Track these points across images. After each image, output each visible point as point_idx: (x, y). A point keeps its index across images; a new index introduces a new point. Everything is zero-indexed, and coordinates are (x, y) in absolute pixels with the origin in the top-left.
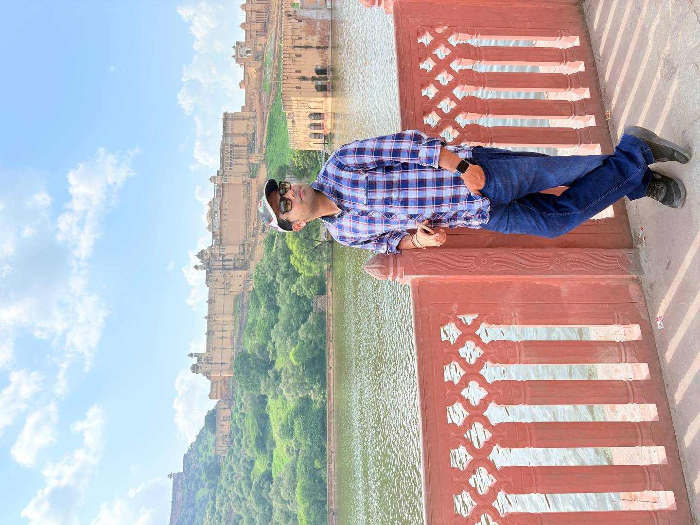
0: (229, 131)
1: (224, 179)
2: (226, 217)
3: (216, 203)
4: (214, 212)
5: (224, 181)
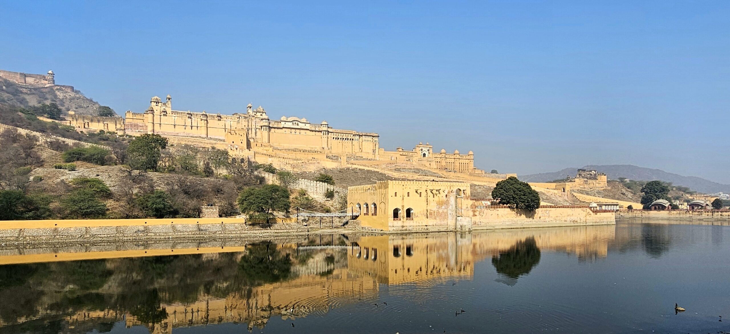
0: (364, 138)
1: (325, 133)
2: (293, 133)
3: (305, 125)
5: (323, 133)
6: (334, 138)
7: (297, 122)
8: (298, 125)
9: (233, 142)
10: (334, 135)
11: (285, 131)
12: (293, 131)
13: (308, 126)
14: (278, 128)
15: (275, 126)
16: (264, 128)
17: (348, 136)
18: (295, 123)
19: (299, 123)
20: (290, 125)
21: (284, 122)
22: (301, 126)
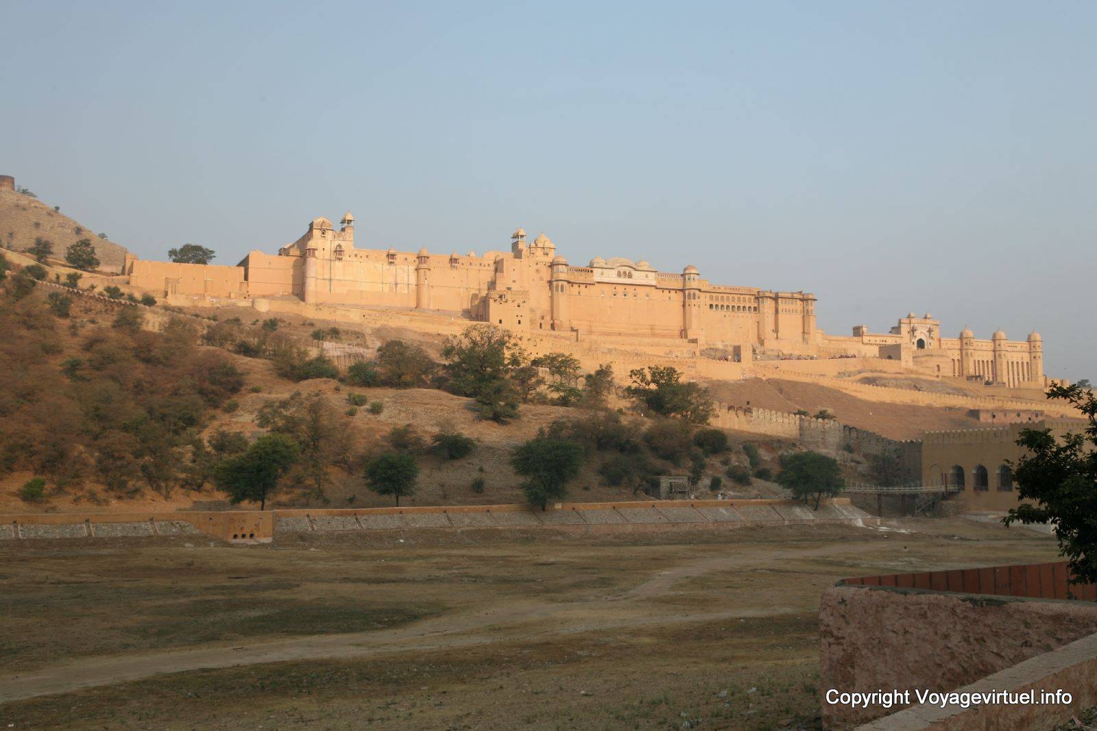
0: (782, 305)
1: (694, 294)
2: (620, 295)
3: (647, 276)
4: (630, 273)
5: (689, 294)
6: (711, 306)
7: (628, 270)
8: (630, 276)
9: (500, 322)
10: (711, 298)
11: (603, 292)
12: (620, 289)
13: (652, 279)
14: (586, 285)
15: (581, 278)
16: (557, 286)
17: (744, 301)
18: (625, 273)
19: (633, 272)
20: (611, 276)
21: (600, 270)
22: (638, 278)
